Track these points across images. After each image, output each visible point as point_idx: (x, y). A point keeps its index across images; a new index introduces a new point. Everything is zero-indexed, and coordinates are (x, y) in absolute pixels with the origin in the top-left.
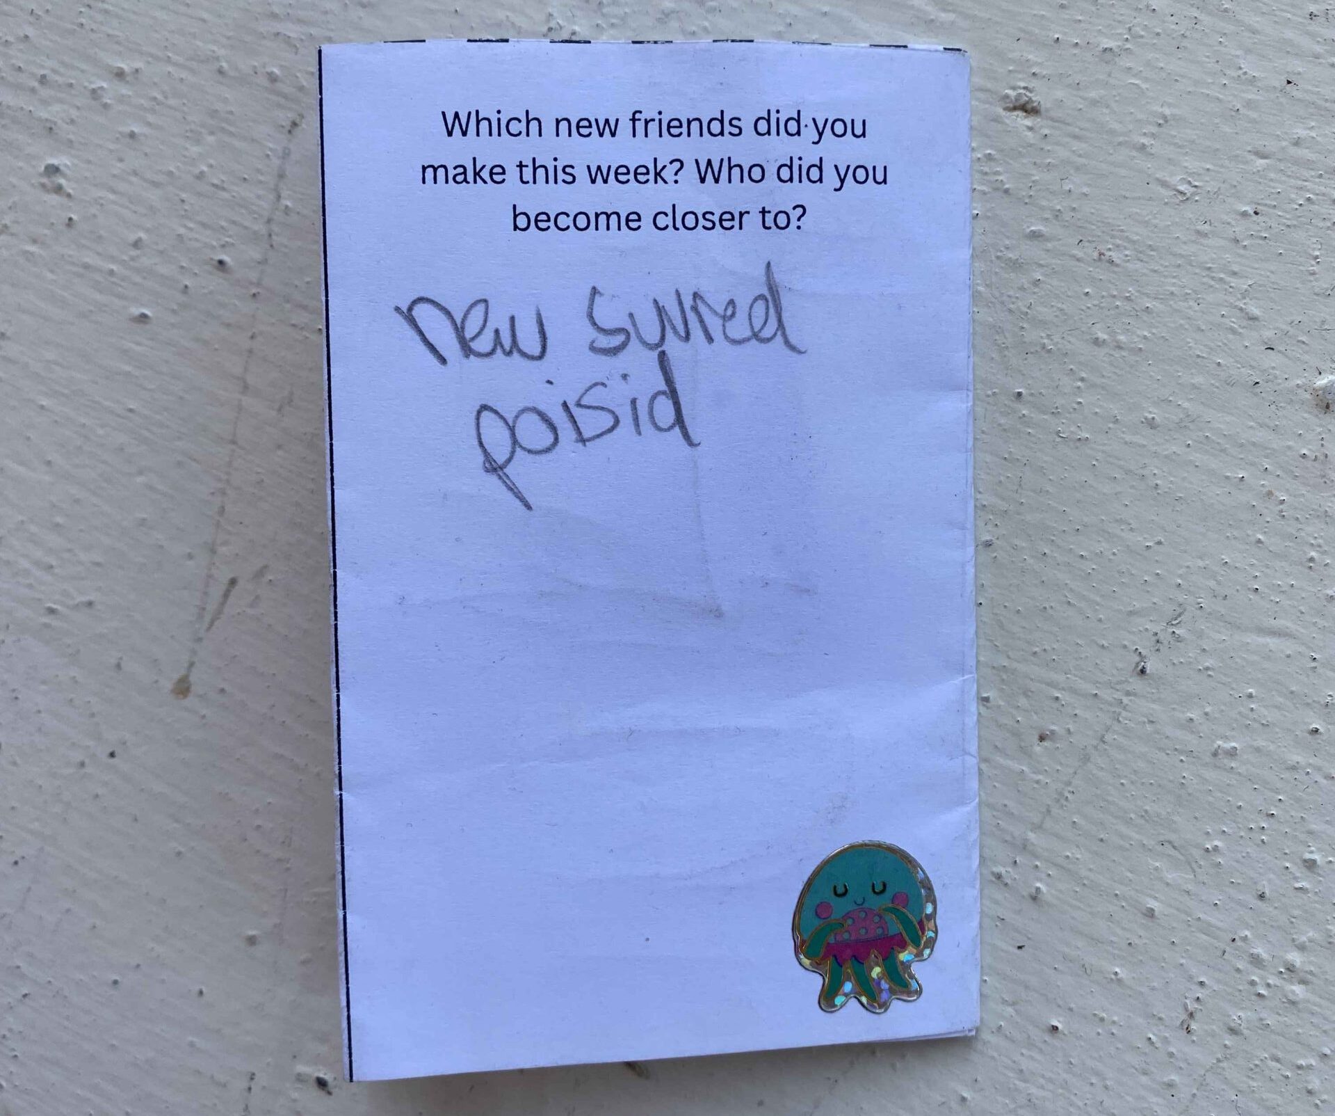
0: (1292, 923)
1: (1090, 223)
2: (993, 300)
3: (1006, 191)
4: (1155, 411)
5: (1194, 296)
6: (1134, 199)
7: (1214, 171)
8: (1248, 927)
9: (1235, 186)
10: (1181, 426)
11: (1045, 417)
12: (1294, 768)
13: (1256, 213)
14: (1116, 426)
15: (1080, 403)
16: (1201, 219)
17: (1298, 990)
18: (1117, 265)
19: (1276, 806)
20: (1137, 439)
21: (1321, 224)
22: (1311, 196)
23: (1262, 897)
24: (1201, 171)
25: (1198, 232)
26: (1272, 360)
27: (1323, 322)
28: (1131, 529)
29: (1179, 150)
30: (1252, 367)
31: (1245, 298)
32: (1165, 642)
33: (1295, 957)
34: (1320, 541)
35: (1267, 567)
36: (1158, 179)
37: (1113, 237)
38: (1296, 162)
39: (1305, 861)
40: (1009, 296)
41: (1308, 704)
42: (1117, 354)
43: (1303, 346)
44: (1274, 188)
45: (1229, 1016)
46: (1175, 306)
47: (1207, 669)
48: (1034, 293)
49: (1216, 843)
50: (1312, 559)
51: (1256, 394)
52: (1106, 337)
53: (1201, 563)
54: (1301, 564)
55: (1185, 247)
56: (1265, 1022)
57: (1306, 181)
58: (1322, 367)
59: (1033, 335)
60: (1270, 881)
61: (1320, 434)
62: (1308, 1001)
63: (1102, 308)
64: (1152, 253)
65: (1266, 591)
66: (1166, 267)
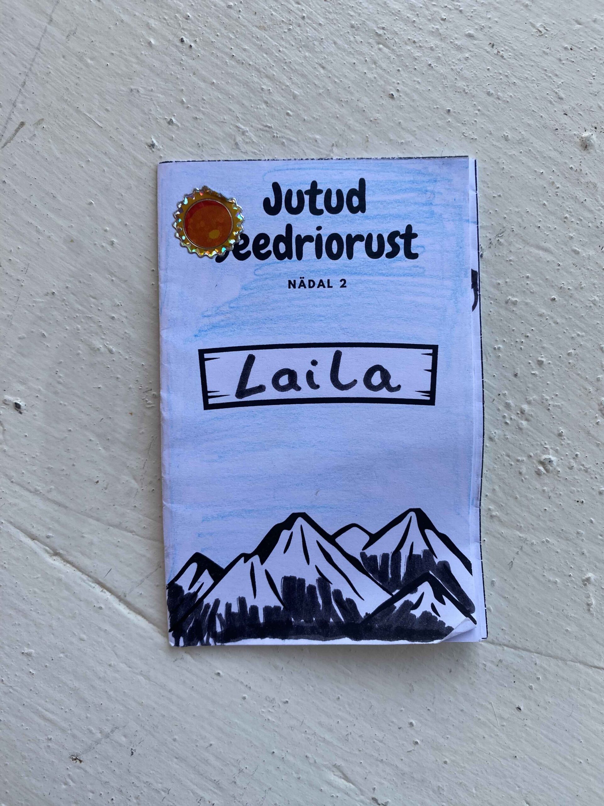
0: (527, 390)
1: (496, 36)
2: (445, 62)
3: (461, 11)
4: (509, 133)
5: (536, 81)
6: (518, 29)
7: (556, 25)
8: (507, 389)
9: (564, 34)
10: (520, 143)
11: (459, 125)
12: (541, 315)
13: (571, 49)
14: (491, 136)
15: (476, 121)
16: (547, 46)
17: (524, 423)
18: (505, 59)
19: (530, 333)
20: (497, 144)
21: (598, 61)
22: (597, 47)
23: (516, 375)
24: (551, 24)
25: (544, 52)
26: (565, 120)
27: (591, 107)
28: (488, 187)
29: (543, 11)
30: (556, 121)
31: (558, 88)
32: (494, 244)
33: (525, 407)
34: (571, 210)
35: (546, 217)
36: (531, 23)
37: (505, 45)
38: (593, 30)
39: (539, 361)
40: (453, 62)
41: (553, 286)
42: (497, 102)
43: (580, 116)
44: (581, 39)
45: (491, 432)
46: (527, 85)
47: (510, 260)
48: (465, 63)
49: (499, 346)
50: (566, 218)
51: (555, 135)
52: (493, 92)
53: (517, 210)
54: (561, 219)
55: (537, 58)
56: (506, 437)
57: (595, 39)
58: (587, 127)
59: (461, 84)
60: (521, 368)
61: (580, 159)
62: (527, 429)
63: (494, 78)
64: (521, 57)
65: (543, 228)
66: (527, 65)
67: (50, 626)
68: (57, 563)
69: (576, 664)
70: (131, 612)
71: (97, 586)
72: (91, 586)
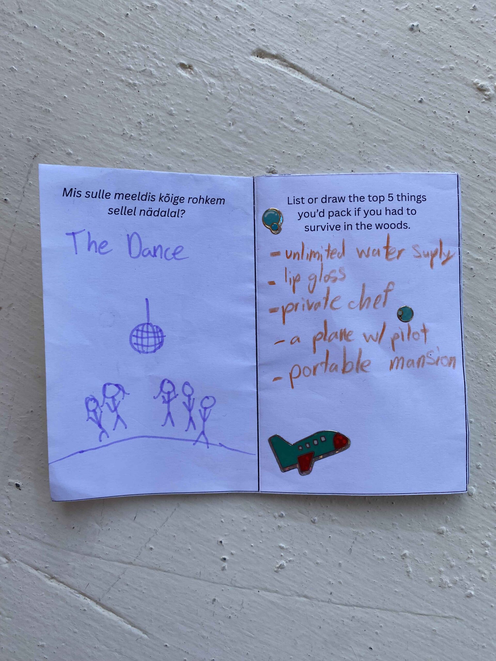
67: (54, 626)
68: (54, 583)
69: (406, 613)
70: (104, 610)
71: (81, 595)
72: (77, 596)
